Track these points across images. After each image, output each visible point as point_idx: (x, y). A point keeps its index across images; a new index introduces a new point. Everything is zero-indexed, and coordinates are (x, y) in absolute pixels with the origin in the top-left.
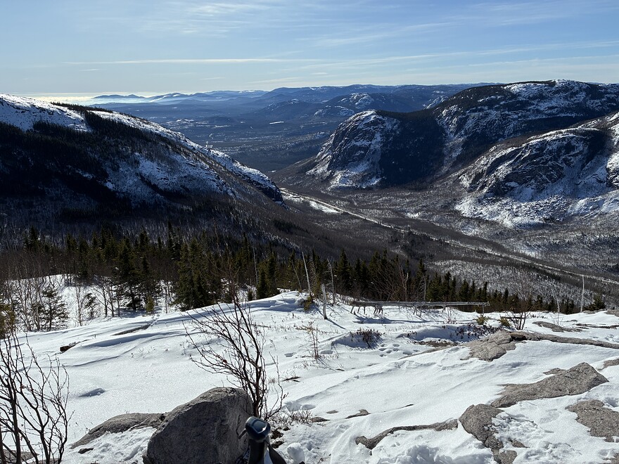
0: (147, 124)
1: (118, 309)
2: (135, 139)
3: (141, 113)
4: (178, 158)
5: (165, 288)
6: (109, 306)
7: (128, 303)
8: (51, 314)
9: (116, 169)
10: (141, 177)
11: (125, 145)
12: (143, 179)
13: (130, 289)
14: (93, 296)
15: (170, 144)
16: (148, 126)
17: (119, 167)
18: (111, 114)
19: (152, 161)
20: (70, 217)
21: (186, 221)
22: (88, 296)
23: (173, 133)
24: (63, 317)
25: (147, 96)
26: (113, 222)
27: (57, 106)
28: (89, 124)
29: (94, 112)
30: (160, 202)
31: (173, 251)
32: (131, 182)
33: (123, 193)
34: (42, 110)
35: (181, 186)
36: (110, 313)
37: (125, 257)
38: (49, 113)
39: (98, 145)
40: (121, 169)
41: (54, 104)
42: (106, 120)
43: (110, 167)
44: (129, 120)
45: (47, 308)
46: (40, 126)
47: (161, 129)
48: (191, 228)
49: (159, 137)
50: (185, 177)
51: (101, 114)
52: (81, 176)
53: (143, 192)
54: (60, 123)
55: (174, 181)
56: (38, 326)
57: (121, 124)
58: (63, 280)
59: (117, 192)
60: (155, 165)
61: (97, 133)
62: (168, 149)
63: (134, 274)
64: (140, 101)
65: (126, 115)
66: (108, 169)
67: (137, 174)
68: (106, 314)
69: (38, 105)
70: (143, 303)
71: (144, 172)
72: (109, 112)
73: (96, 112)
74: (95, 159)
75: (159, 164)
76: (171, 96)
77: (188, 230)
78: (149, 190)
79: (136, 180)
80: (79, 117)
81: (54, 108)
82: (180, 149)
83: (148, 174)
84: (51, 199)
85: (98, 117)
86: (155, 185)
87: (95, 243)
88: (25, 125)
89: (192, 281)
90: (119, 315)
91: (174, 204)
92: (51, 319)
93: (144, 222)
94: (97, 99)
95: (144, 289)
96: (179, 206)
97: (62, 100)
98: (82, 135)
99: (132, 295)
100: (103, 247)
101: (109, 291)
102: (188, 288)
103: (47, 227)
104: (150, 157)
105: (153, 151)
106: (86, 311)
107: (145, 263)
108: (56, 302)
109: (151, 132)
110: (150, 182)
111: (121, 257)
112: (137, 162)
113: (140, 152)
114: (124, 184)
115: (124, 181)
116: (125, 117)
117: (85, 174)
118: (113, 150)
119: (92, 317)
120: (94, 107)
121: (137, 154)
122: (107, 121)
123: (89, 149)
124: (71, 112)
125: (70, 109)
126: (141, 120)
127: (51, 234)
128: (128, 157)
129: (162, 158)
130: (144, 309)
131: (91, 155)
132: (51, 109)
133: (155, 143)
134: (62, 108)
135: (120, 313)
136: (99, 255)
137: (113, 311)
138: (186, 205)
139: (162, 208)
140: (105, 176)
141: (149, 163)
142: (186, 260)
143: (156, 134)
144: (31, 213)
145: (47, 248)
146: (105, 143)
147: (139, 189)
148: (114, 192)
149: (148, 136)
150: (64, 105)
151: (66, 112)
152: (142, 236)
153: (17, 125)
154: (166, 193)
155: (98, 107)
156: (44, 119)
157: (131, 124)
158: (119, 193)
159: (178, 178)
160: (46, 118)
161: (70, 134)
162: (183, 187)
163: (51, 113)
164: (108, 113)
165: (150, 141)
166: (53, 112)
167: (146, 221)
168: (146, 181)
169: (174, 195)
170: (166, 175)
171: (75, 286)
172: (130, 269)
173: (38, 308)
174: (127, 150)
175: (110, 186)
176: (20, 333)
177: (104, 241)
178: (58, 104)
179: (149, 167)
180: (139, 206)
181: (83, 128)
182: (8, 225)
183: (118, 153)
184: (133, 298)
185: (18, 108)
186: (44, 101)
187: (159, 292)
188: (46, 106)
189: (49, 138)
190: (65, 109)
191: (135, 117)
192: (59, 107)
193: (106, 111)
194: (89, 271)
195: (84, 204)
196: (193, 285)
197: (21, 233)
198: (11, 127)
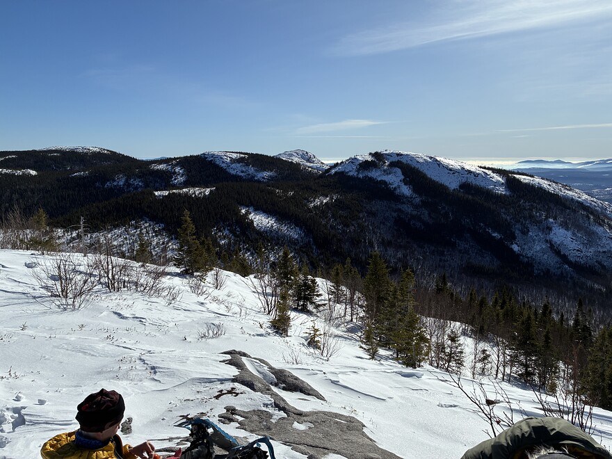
0: (569, 190)
1: (509, 375)
2: (552, 205)
3: (564, 179)
4: (599, 230)
5: (564, 371)
6: (501, 368)
7: (520, 372)
8: (450, 357)
9: (525, 232)
10: (551, 244)
11: (540, 210)
12: (552, 246)
13: (526, 359)
14: (488, 353)
15: (592, 213)
16: (570, 193)
17: (529, 231)
18: (532, 179)
19: (567, 229)
20: (472, 271)
21: (594, 301)
22: (484, 351)
23: (599, 201)
24: (459, 364)
25: (575, 162)
26: (510, 284)
27: (482, 169)
28: (508, 187)
29: (515, 176)
30: (567, 275)
31: (579, 333)
32: (538, 248)
33: (528, 258)
34: (469, 172)
35: (597, 262)
36: (500, 376)
37: (527, 325)
38: (475, 176)
39: (513, 207)
40: (530, 233)
41: (481, 167)
42: (526, 184)
43: (519, 230)
44: (549, 185)
45: (448, 350)
46: (466, 187)
47: (585, 197)
48: (600, 311)
49: (581, 205)
50: (604, 252)
51: (522, 178)
52: (490, 234)
53: (550, 260)
54: (482, 184)
55: (589, 254)
56: (438, 364)
57: (540, 189)
58: (461, 329)
59: (521, 255)
60: (569, 234)
61: (513, 196)
62: (589, 218)
63: (533, 345)
64: (566, 167)
65: (547, 180)
66: (517, 232)
67: (547, 241)
68: (497, 375)
69: (467, 167)
70: (536, 379)
71: (555, 239)
72: (530, 176)
73: (517, 176)
74: (506, 220)
75: (574, 234)
76: (604, 162)
77: (595, 312)
78: (557, 259)
79: (544, 247)
80: (500, 179)
81: (480, 171)
82: (603, 221)
83: (558, 243)
84: (460, 251)
85: (518, 181)
86: (564, 255)
87: (496, 302)
88: (453, 184)
89: (602, 374)
90: (509, 381)
91: (583, 280)
92: (449, 361)
93: (544, 292)
94: (520, 164)
95: (539, 364)
96: (589, 283)
97: (488, 164)
98: (500, 197)
99: (526, 366)
100: (502, 308)
101: (504, 353)
102: (596, 381)
103: (451, 276)
104: (565, 225)
105: (570, 219)
106: (479, 365)
107: (547, 337)
108: (457, 348)
109: (572, 199)
110: (560, 251)
111: (523, 323)
112: (550, 229)
113: (555, 219)
114: (530, 249)
115: (532, 247)
116: (546, 182)
117: (494, 233)
118: (527, 213)
119: (483, 373)
120: (516, 171)
121: (551, 220)
122: (527, 186)
123: (503, 210)
124: (494, 175)
125: (493, 172)
126: (563, 186)
127: (452, 282)
128: (540, 222)
129: (579, 227)
130: (536, 385)
131: (504, 216)
132: (478, 172)
133: (574, 211)
134: (487, 171)
135: (509, 379)
136: (498, 315)
137: (504, 375)
138: (598, 284)
139: (568, 281)
140: (512, 238)
141: (562, 231)
142: (601, 349)
143: (577, 201)
144: (441, 260)
145: (452, 294)
146: (519, 206)
147: (546, 256)
148: (519, 255)
149: (568, 203)
150: (489, 169)
151: (489, 175)
152: (546, 307)
153: (447, 184)
154: (577, 266)
155: (520, 171)
156: (469, 181)
157: (551, 190)
158: (523, 256)
159: (595, 252)
160: (472, 180)
161: (488, 195)
162: (599, 263)
163: (476, 175)
164: (530, 178)
165: (569, 208)
166: (479, 174)
167: (547, 291)
168: (555, 250)
169: (585, 270)
170: (581, 247)
171: (470, 337)
172: (529, 338)
173: (440, 348)
174: (541, 215)
175: (515, 248)
176: (426, 365)
177: (504, 302)
178: (485, 168)
179: (561, 235)
180: (542, 274)
181: (501, 191)
182: (422, 267)
183: (531, 217)
184: (526, 370)
185: (451, 170)
186: (472, 165)
187: (555, 373)
188: (473, 169)
189: (470, 197)
190: (489, 172)
191: (557, 183)
192: (484, 170)
193: (527, 175)
194: (486, 327)
195: (487, 261)
196: (603, 380)
197: (429, 276)
198: (442, 185)
